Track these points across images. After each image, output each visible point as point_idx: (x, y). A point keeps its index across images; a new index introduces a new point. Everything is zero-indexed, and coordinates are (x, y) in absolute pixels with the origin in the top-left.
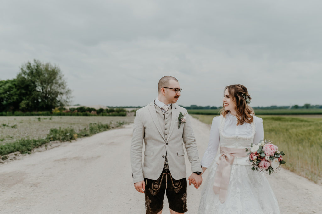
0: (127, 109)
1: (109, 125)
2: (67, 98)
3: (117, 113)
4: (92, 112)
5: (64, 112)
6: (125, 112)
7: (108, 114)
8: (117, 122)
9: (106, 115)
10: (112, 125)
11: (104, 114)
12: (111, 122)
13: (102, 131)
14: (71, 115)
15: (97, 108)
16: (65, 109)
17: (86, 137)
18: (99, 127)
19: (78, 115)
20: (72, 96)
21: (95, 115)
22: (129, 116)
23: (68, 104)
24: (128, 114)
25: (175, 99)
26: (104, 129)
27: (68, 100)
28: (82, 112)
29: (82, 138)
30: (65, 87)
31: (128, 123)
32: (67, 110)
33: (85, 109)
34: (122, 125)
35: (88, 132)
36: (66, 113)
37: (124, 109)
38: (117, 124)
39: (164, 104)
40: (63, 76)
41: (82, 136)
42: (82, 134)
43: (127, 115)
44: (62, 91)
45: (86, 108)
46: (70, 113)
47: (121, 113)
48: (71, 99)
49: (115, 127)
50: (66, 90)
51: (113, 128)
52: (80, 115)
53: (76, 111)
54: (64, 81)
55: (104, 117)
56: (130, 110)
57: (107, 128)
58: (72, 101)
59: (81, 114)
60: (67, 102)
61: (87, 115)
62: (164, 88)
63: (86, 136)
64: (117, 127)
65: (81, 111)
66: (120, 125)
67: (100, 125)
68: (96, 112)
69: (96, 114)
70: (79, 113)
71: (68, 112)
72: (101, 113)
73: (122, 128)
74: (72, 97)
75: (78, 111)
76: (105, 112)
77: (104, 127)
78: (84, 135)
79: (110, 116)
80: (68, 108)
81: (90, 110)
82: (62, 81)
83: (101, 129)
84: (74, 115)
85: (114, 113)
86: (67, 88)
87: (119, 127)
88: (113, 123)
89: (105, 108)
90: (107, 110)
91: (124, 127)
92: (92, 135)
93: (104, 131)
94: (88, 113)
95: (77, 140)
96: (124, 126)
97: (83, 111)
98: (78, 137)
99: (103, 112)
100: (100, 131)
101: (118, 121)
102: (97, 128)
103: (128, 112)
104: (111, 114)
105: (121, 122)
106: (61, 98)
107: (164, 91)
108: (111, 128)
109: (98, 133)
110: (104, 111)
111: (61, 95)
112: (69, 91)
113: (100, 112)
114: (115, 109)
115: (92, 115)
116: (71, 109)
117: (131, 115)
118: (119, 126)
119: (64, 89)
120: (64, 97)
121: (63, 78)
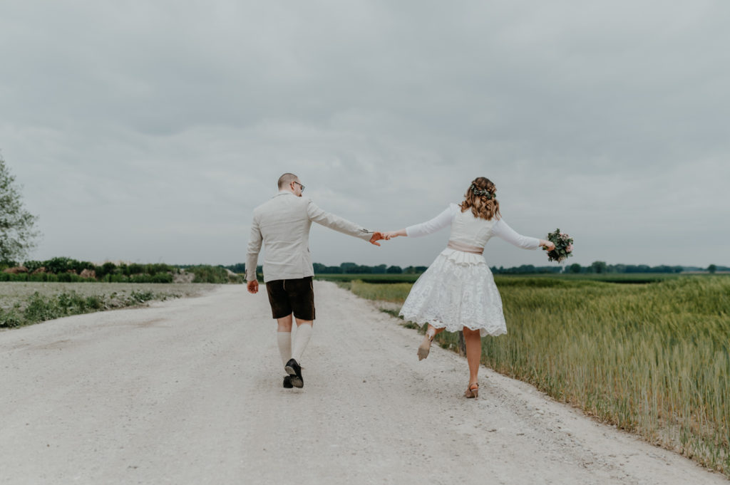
2: (21, 236)
4: (85, 271)
5: (8, 270)
6: (168, 273)
7: (125, 277)
8: (133, 294)
9: (119, 280)
11: (115, 277)
14: (26, 280)
16: (12, 264)
18: (63, 303)
19: (45, 279)
20: (33, 230)
21: (90, 280)
22: (179, 282)
24: (178, 279)
27: (22, 242)
28: (57, 272)
30: (16, 208)
31: (163, 297)
32: (18, 265)
33: (65, 264)
36: (12, 275)
43: (174, 281)
44: (10, 218)
45: (68, 263)
46: (25, 275)
47: (160, 275)
48: (30, 240)
50: (19, 216)
52: (52, 280)
53: (43, 268)
58: (32, 244)
59: (55, 276)
61: (68, 280)
65: (55, 269)
68: (93, 272)
69: (94, 278)
70: (49, 275)
71: (19, 271)
72: (108, 275)
74: (34, 236)
75: (47, 270)
76: (117, 272)
80: (20, 261)
81: (79, 267)
82: (8, 193)
83: (70, 308)
84: (34, 280)
85: (141, 276)
86: (22, 210)
88: (119, 294)
89: (117, 263)
90: (124, 267)
94: (74, 274)
97: (60, 269)
99: (112, 273)
102: (57, 305)
103: (178, 272)
104: (132, 277)
106: (5, 236)
110: (115, 270)
112: (27, 218)
113: (106, 272)
115: (83, 281)
116: (27, 265)
117: (185, 280)
119: (12, 212)
120: (13, 234)
121: (11, 185)
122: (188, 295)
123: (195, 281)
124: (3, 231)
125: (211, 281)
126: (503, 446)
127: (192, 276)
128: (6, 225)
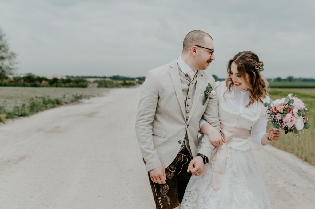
0: (88, 80)
1: (60, 100)
2: (11, 64)
3: (75, 84)
4: (43, 82)
5: (5, 81)
6: (85, 83)
7: (63, 85)
8: (73, 96)
9: (61, 87)
10: (66, 100)
11: (58, 85)
12: (64, 96)
13: (49, 108)
14: (15, 86)
15: (50, 77)
16: (7, 78)
17: (22, 117)
18: (45, 103)
19: (24, 86)
21: (46, 86)
22: (91, 88)
23: (11, 71)
24: (90, 85)
25: (208, 64)
26: (52, 105)
27: (11, 67)
28: (30, 82)
29: (14, 119)
30: (7, 50)
31: (88, 97)
32: (10, 79)
33: (33, 78)
34: (79, 100)
35: (27, 110)
36: (8, 83)
37: (85, 79)
38: (72, 99)
39: (191, 70)
40: (4, 35)
41: (16, 116)
42: (17, 113)
43: (89, 87)
44: (4, 55)
45: (35, 77)
46: (13, 83)
47: (81, 84)
48: (15, 66)
49: (69, 102)
50: (9, 54)
51: (66, 103)
52: (28, 86)
53: (22, 80)
54: (6, 41)
55: (59, 89)
56: (92, 80)
57: (57, 103)
58: (16, 68)
59: (29, 84)
60: (11, 69)
61: (36, 86)
62: (196, 46)
63: (23, 115)
64: (72, 102)
65: (29, 80)
66: (77, 99)
67: (47, 100)
68: (48, 82)
69: (48, 85)
70: (26, 83)
71: (11, 82)
72: (55, 84)
73: (79, 103)
74: (17, 63)
75: (25, 81)
76: (59, 83)
77: (53, 103)
78: (20, 114)
79: (66, 87)
80: (11, 77)
81: (40, 80)
82: (3, 42)
83: (48, 105)
84: (19, 86)
85: (71, 84)
86: (10, 50)
87: (74, 103)
88: (67, 96)
89: (59, 77)
90: (62, 80)
91: (82, 102)
92: (32, 115)
93: (52, 107)
94: (38, 83)
95: (6, 122)
96: (83, 100)
98: (7, 118)
99: (57, 83)
100: (47, 108)
101: (75, 94)
102: (42, 104)
103: (90, 82)
104: (67, 84)
105: (78, 95)
106: (3, 64)
107: (195, 51)
108: (63, 103)
109: (42, 111)
110: (59, 81)
111: (2, 60)
112: (13, 55)
113: (54, 82)
114: (72, 79)
115: (43, 86)
116: (15, 79)
117: (93, 87)
118: (75, 101)
119: (5, 52)
120: (6, 63)
121: (4, 38)
122: (98, 95)
123: (99, 87)
124: (1, 61)
125: (106, 87)
126: (304, 195)
127: (96, 85)
128: (2, 58)
